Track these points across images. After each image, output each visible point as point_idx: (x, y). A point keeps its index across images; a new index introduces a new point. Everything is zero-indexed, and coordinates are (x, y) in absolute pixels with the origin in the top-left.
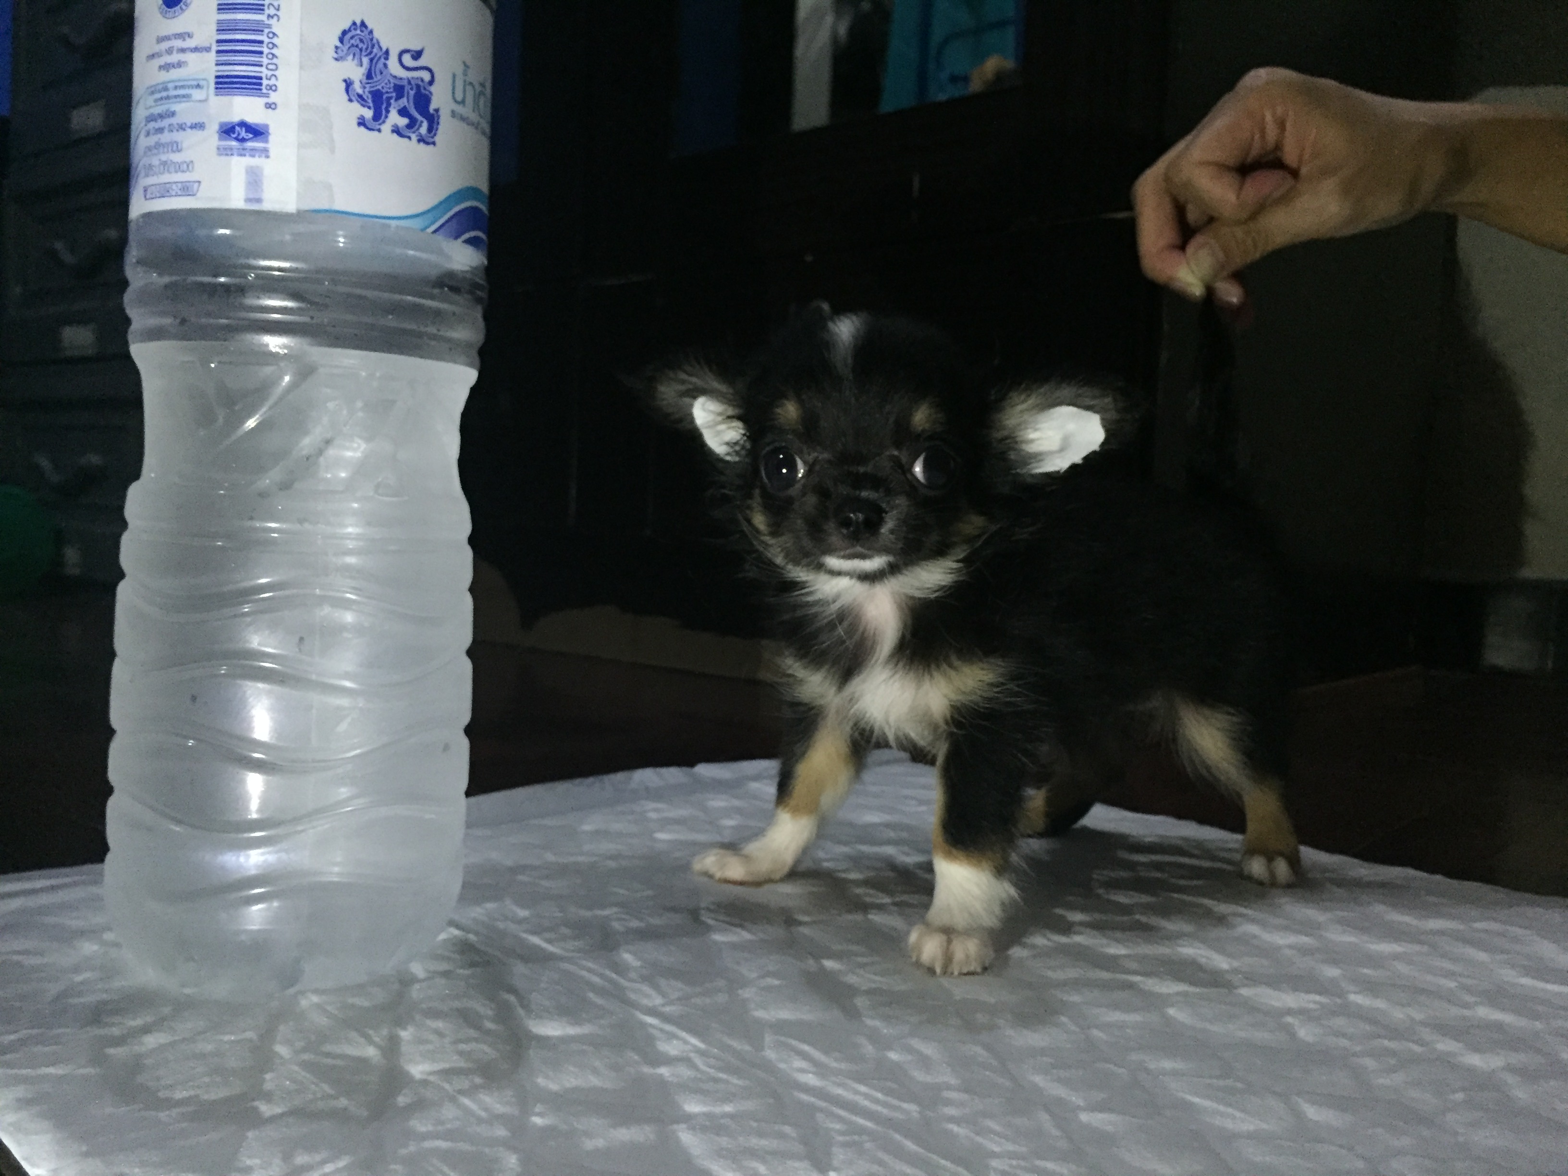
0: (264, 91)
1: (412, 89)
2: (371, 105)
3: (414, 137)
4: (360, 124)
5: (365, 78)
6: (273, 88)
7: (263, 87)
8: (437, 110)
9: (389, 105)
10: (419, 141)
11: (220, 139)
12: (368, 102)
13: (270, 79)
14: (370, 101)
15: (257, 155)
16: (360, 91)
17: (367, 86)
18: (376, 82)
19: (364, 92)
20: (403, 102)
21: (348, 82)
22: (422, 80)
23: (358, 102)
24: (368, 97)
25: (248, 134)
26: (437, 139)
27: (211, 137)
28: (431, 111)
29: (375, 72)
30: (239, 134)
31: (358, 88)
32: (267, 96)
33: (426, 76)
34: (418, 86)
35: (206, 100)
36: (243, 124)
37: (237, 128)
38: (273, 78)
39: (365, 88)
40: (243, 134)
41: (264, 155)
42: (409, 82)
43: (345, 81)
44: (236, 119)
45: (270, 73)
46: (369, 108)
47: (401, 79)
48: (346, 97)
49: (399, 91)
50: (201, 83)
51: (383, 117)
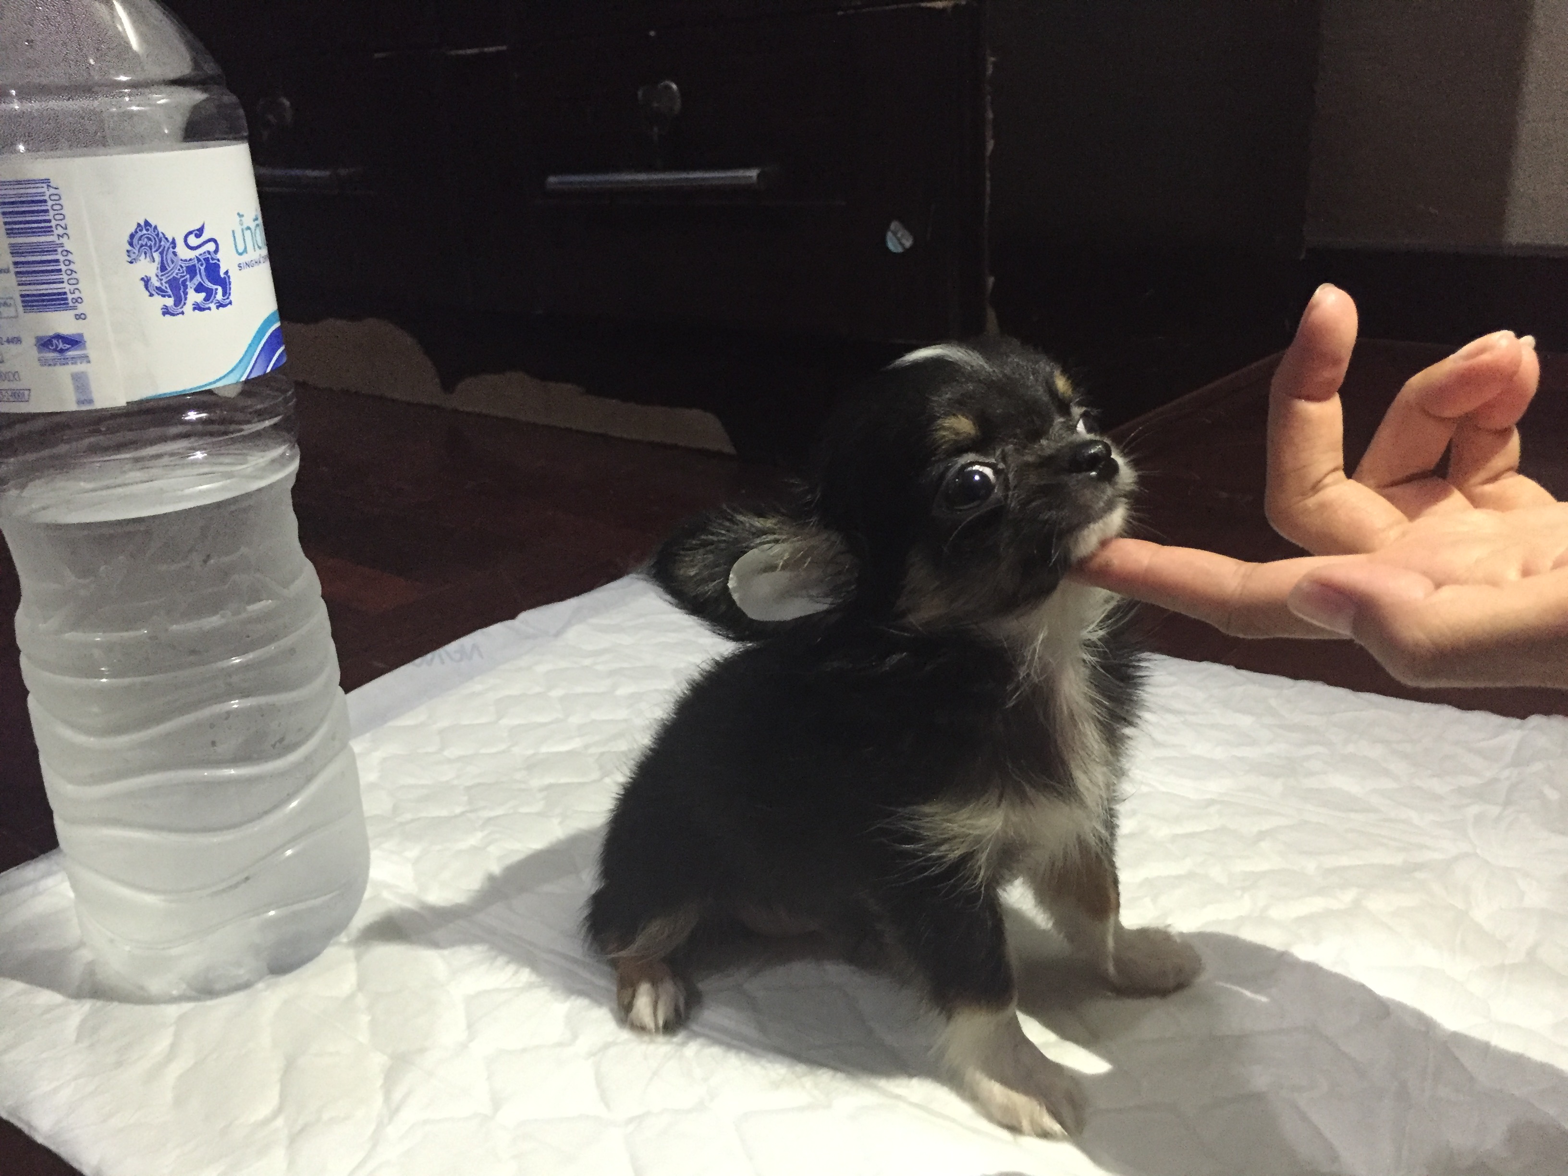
0: (71, 304)
7: (70, 301)
32: (75, 308)
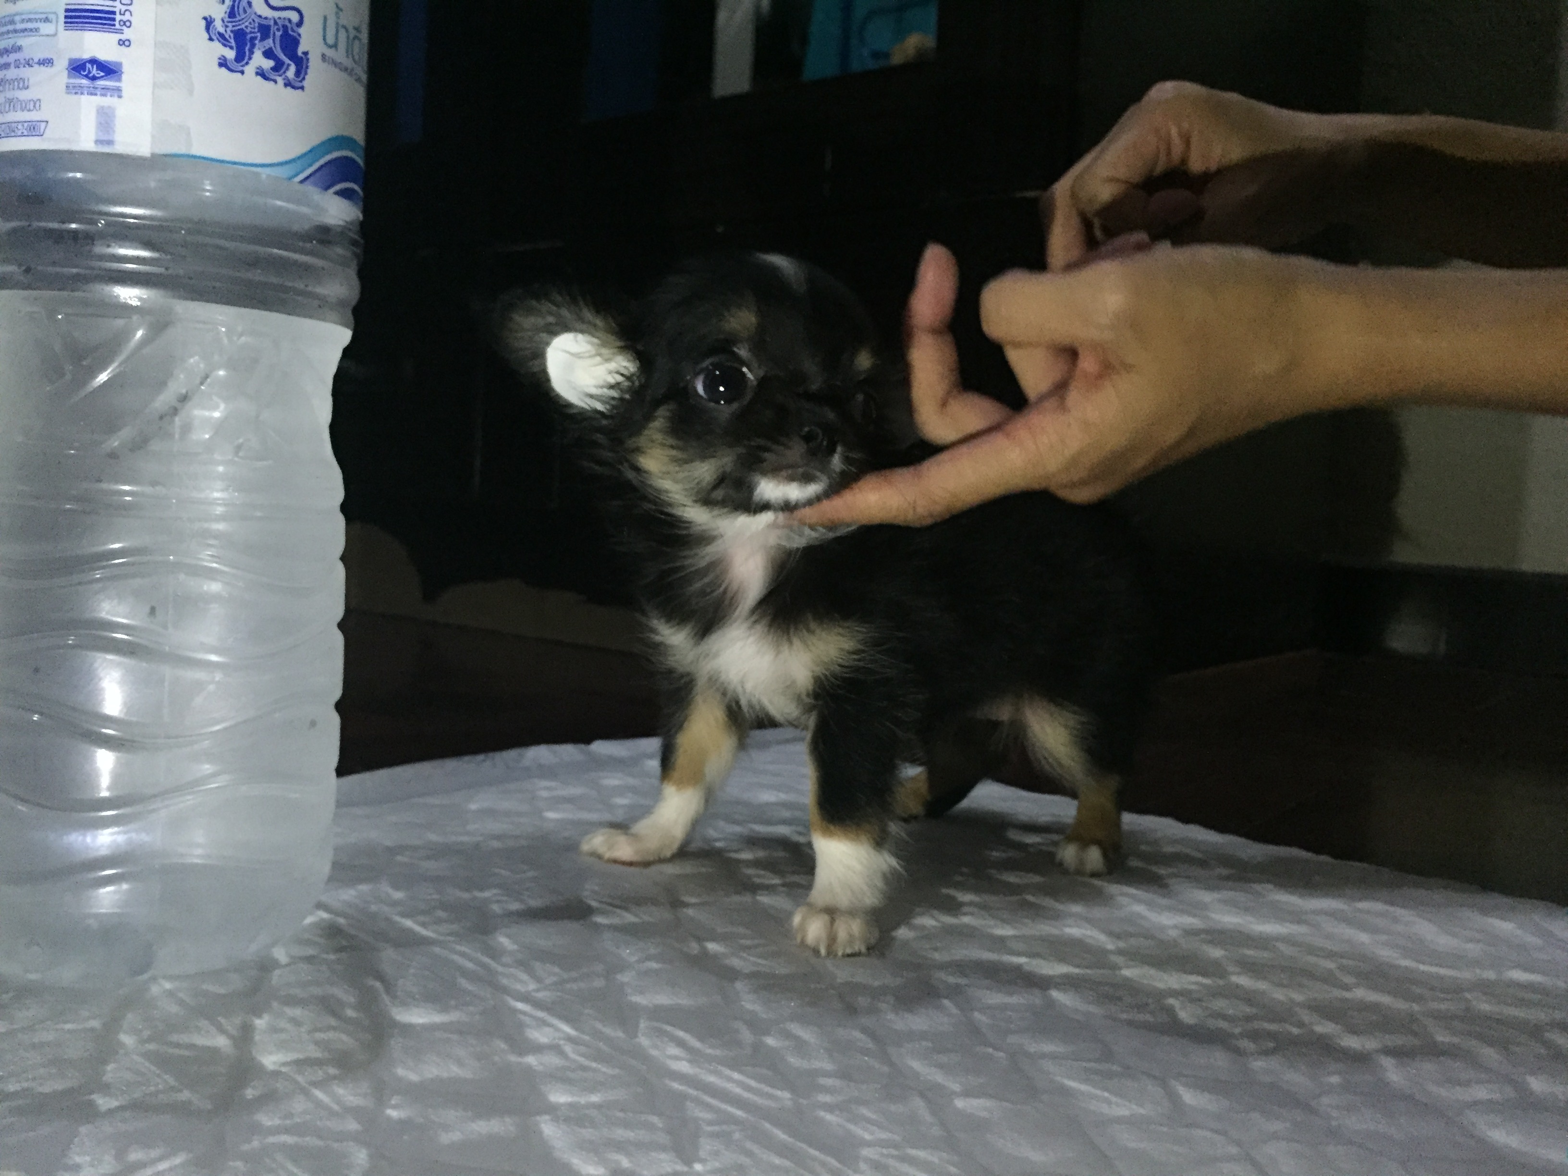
0: (118, 26)
1: (278, 30)
2: (233, 44)
3: (280, 80)
4: (221, 65)
5: (227, 16)
6: (127, 24)
7: (117, 23)
8: (306, 53)
9: (253, 46)
10: (286, 85)
11: (69, 77)
12: (230, 42)
13: (124, 14)
14: (232, 41)
15: (109, 94)
16: (222, 30)
17: (230, 24)
18: (240, 21)
19: (226, 31)
20: (269, 43)
21: (209, 19)
22: (290, 21)
23: (219, 41)
24: (230, 37)
25: (99, 72)
26: (305, 83)
27: (59, 74)
28: (300, 53)
29: (238, 11)
30: (90, 72)
31: (219, 26)
32: (120, 32)
33: (294, 17)
34: (285, 27)
35: (55, 35)
36: (94, 61)
37: (88, 66)
38: (127, 13)
39: (227, 26)
40: (95, 72)
41: (116, 95)
42: (276, 23)
43: (205, 18)
44: (86, 56)
45: (124, 8)
46: (231, 48)
47: (266, 18)
48: (206, 36)
49: (265, 30)
50: (51, 16)
51: (247, 58)
